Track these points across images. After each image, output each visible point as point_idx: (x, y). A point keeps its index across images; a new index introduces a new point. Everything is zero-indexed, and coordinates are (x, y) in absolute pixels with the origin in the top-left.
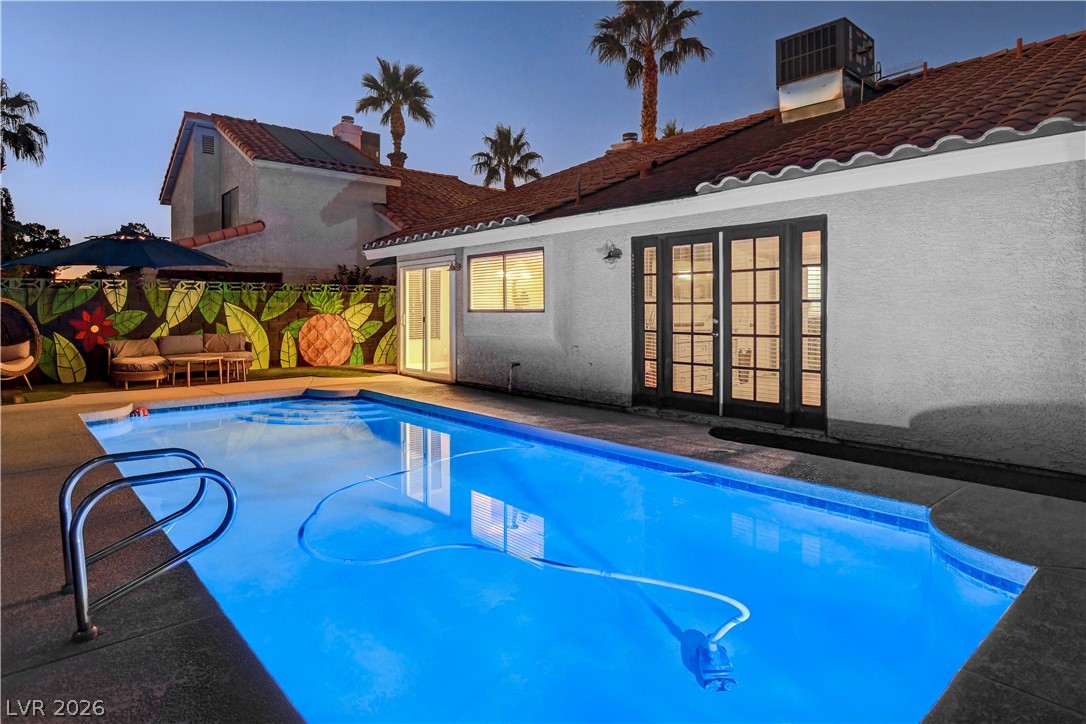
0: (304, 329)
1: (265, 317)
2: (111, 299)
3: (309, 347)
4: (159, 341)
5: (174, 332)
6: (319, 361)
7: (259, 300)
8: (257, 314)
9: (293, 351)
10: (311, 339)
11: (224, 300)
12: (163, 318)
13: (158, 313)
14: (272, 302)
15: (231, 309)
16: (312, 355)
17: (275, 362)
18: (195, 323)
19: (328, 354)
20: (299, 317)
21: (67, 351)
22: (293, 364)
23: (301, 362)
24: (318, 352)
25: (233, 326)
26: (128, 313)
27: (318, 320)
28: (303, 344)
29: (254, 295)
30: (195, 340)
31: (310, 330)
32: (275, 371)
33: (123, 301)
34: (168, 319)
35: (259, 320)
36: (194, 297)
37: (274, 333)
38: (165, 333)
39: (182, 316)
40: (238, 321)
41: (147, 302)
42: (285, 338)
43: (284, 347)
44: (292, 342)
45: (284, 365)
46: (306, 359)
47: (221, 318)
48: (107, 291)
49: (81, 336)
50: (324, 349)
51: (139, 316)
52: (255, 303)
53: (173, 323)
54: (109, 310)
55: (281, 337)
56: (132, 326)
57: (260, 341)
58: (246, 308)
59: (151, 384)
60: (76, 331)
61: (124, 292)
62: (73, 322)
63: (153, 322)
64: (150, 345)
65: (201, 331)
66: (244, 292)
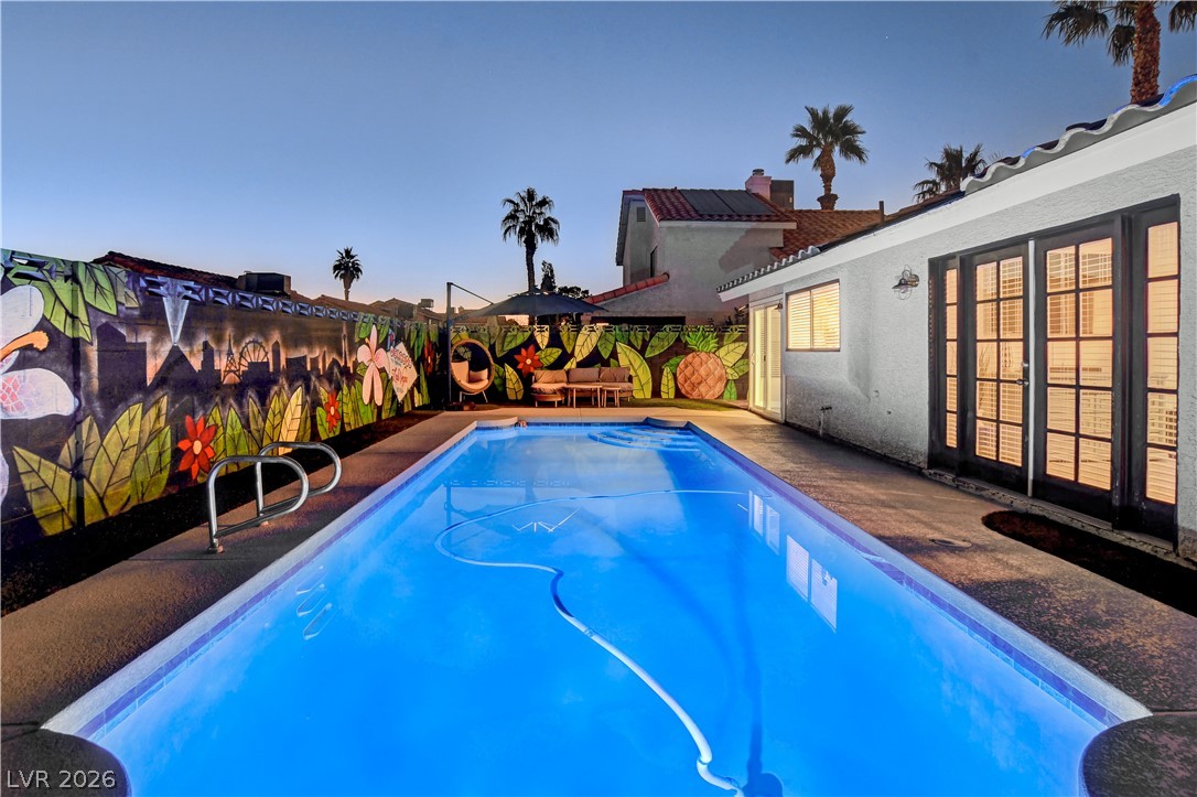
0: (682, 365)
1: (649, 354)
2: (539, 339)
3: (686, 381)
4: (568, 372)
5: (580, 365)
6: (695, 394)
7: (644, 340)
8: (642, 352)
9: (672, 384)
10: (688, 374)
11: (616, 340)
12: (572, 355)
13: (569, 351)
14: (654, 341)
15: (622, 348)
16: (689, 389)
17: (656, 392)
18: (594, 359)
19: (703, 388)
20: (677, 354)
21: (512, 377)
22: (672, 396)
23: (678, 394)
24: (694, 386)
25: (623, 361)
26: (549, 350)
27: (694, 357)
28: (680, 378)
29: (640, 335)
30: (593, 372)
31: (686, 367)
32: (656, 400)
33: (546, 341)
34: (576, 354)
35: (643, 356)
36: (594, 337)
37: (656, 367)
38: (574, 366)
39: (586, 353)
40: (627, 357)
41: (561, 342)
42: (665, 373)
43: (664, 380)
44: (670, 376)
45: (664, 396)
46: (683, 392)
47: (614, 354)
48: (536, 334)
49: (520, 366)
50: (699, 384)
51: (557, 353)
52: (640, 343)
53: (579, 358)
54: (538, 348)
55: (662, 371)
56: (552, 360)
57: (643, 374)
58: (633, 346)
59: (551, 405)
60: (518, 363)
61: (547, 334)
62: (516, 357)
63: (566, 357)
64: (561, 374)
65: (599, 365)
66: (632, 333)
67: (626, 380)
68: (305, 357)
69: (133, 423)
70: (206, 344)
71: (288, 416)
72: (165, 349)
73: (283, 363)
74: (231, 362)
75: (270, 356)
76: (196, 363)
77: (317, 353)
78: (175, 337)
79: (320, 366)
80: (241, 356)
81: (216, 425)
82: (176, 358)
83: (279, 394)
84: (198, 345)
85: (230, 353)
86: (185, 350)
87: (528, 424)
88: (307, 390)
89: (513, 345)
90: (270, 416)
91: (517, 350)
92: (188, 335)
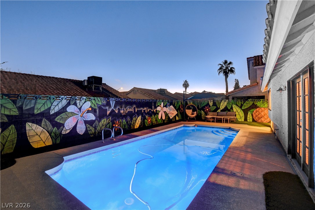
0: (255, 111)
1: (243, 108)
2: (210, 104)
3: (256, 117)
4: (218, 113)
5: (221, 111)
6: (260, 121)
7: (241, 104)
8: (241, 107)
9: (251, 117)
10: (257, 114)
11: (232, 104)
12: (219, 108)
13: (218, 107)
14: (245, 104)
15: (234, 106)
16: (257, 119)
17: (246, 119)
18: (226, 109)
19: (263, 119)
20: (253, 108)
21: (203, 114)
22: (251, 121)
23: (254, 120)
24: (259, 118)
25: (235, 110)
26: (213, 107)
27: (259, 109)
28: (254, 116)
29: (240, 103)
30: (225, 113)
31: (256, 112)
32: (246, 122)
33: (212, 104)
34: (220, 108)
35: (241, 109)
36: (226, 103)
37: (246, 112)
38: (220, 111)
39: (223, 107)
40: (236, 109)
41: (216, 104)
42: (249, 114)
43: (248, 116)
44: (250, 115)
45: (248, 121)
46: (255, 120)
47: (232, 108)
48: (209, 102)
49: (205, 111)
50: (261, 117)
51: (215, 107)
52: (240, 105)
53: (221, 109)
54: (210, 106)
55: (247, 113)
56: (213, 109)
57: (242, 114)
58: (238, 106)
60: (205, 110)
61: (212, 102)
62: (204, 108)
63: (218, 109)
64: (216, 113)
65: (227, 111)
66: (237, 102)
67: (234, 115)
68: (142, 110)
69: (104, 121)
70: (119, 108)
71: (137, 121)
72: (111, 109)
73: (136, 111)
74: (124, 111)
75: (133, 110)
76: (117, 112)
77: (145, 109)
78: (113, 107)
79: (146, 111)
80: (126, 110)
81: (121, 122)
82: (113, 111)
83: (135, 117)
84: (117, 109)
85: (124, 110)
86: (115, 110)
87: (197, 126)
88: (142, 116)
89: (203, 105)
90: (133, 121)
91: (204, 107)
92: (115, 107)
